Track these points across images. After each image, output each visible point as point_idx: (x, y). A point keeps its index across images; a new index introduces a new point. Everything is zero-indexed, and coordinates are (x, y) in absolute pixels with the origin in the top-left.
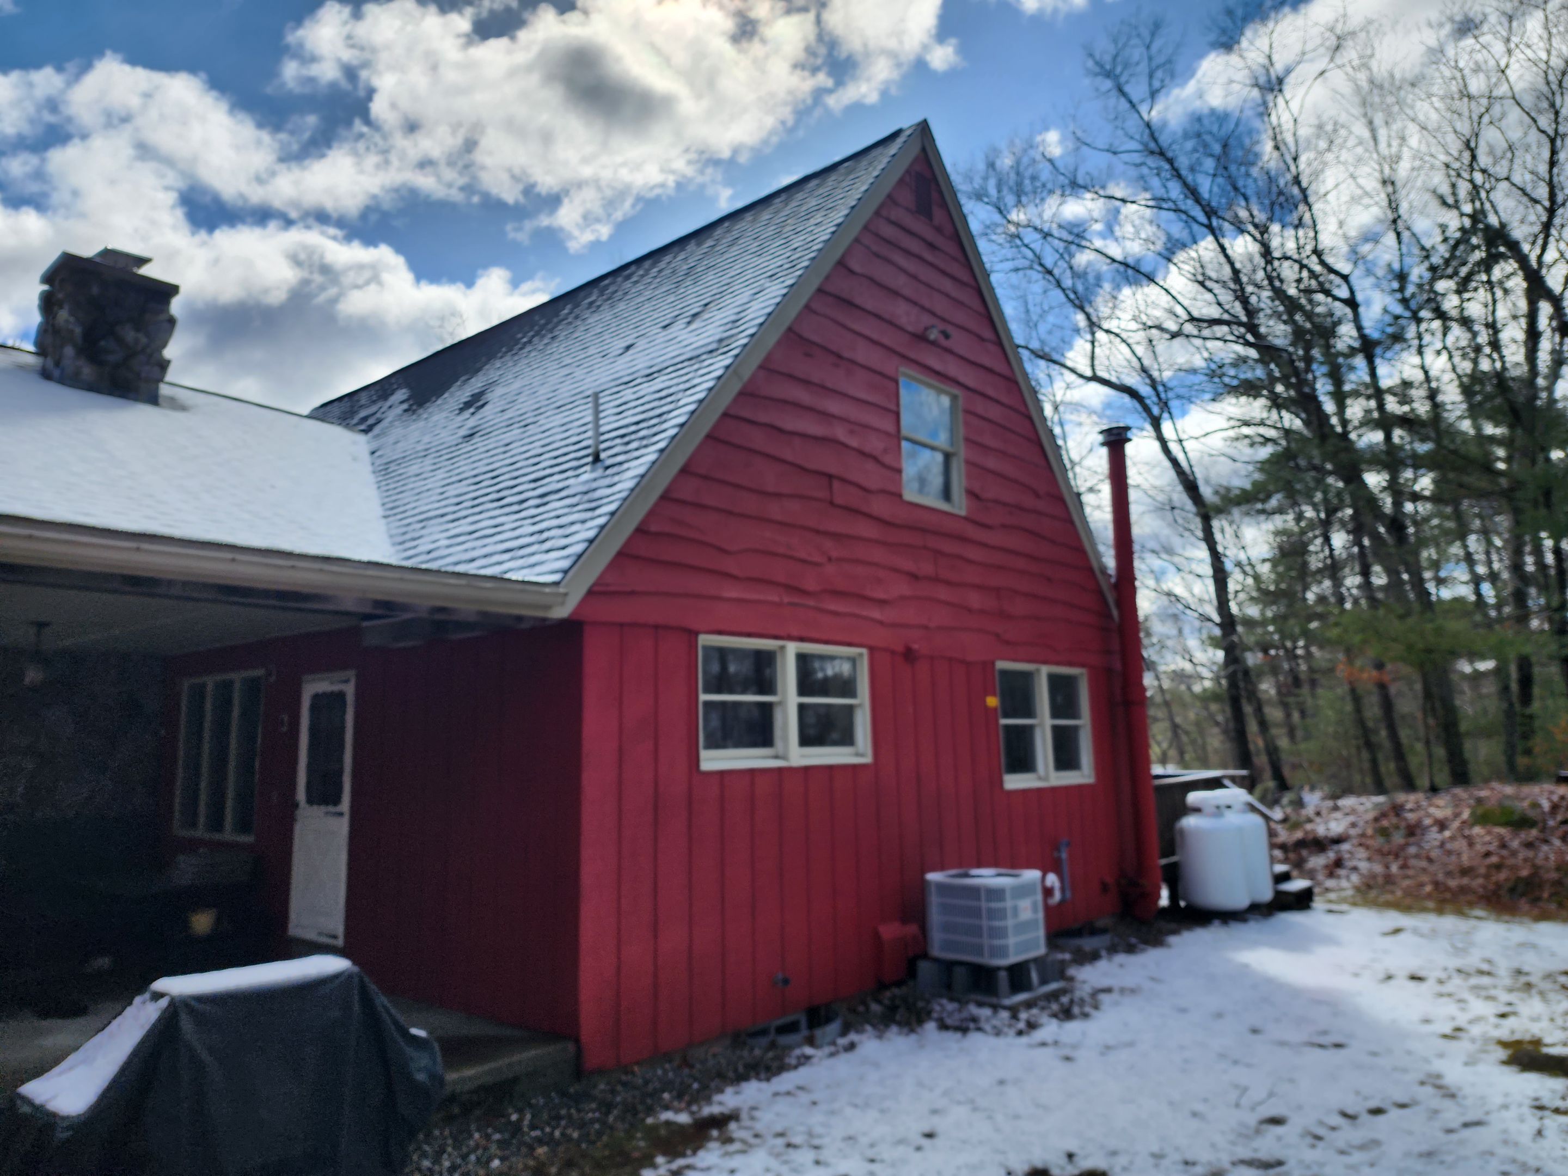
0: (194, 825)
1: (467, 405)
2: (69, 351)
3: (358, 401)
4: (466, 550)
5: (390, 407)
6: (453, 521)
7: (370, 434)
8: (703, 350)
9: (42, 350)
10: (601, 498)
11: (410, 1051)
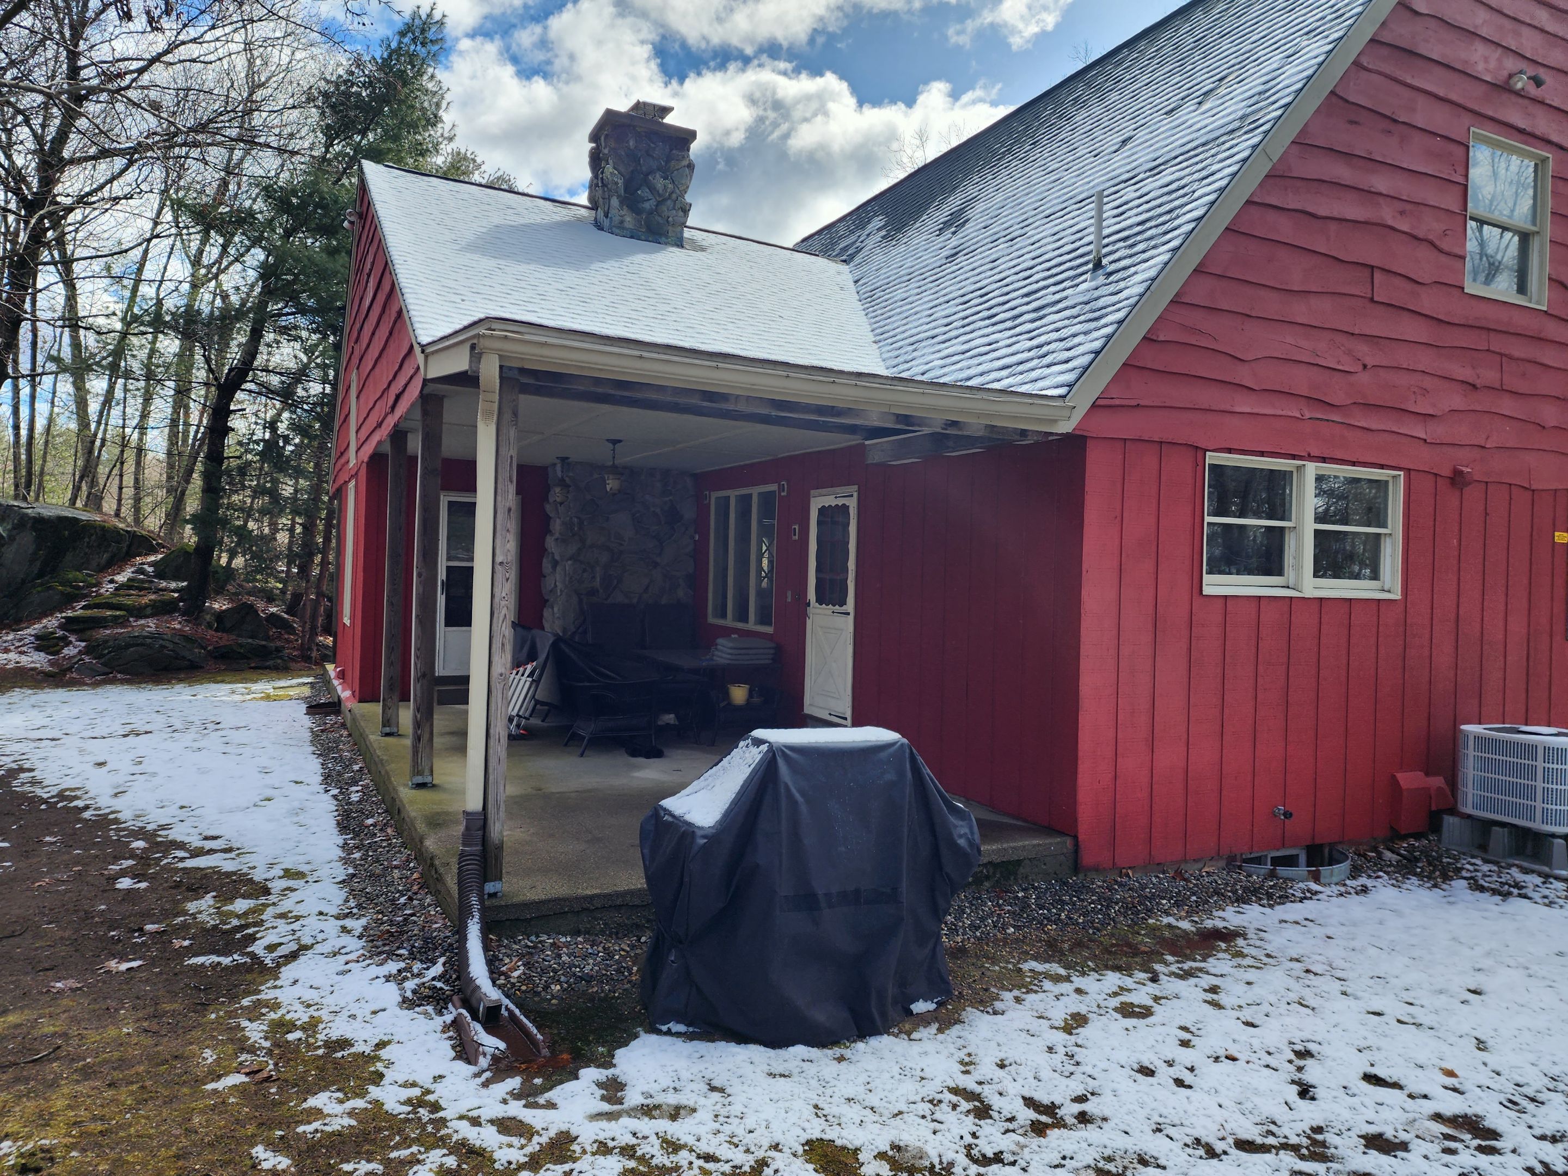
0: (724, 616)
1: (947, 225)
2: (615, 202)
3: (837, 232)
4: (961, 370)
5: (868, 235)
6: (944, 342)
7: (852, 264)
8: (1222, 131)
9: (594, 205)
10: (1105, 308)
11: (952, 819)
